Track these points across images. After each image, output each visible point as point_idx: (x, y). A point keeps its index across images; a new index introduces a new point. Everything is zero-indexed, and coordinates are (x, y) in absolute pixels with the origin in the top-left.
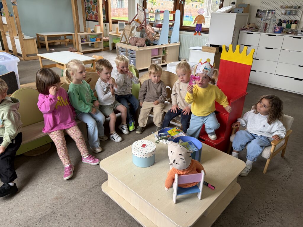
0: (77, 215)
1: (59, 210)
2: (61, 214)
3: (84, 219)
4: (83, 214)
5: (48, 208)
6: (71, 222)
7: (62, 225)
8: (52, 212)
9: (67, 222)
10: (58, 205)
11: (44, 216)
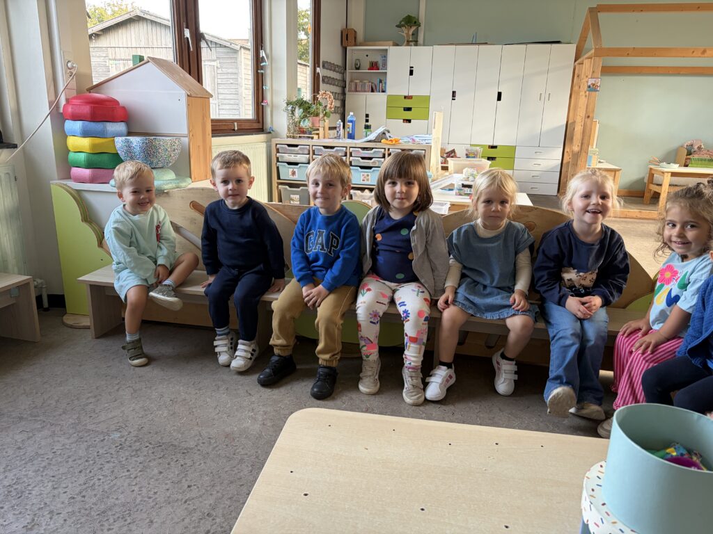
0: (192, 488)
1: (195, 455)
2: (185, 464)
3: (186, 506)
4: (201, 496)
5: (196, 439)
6: (168, 490)
7: (157, 480)
8: (185, 449)
9: (166, 484)
10: (211, 447)
11: (172, 445)
